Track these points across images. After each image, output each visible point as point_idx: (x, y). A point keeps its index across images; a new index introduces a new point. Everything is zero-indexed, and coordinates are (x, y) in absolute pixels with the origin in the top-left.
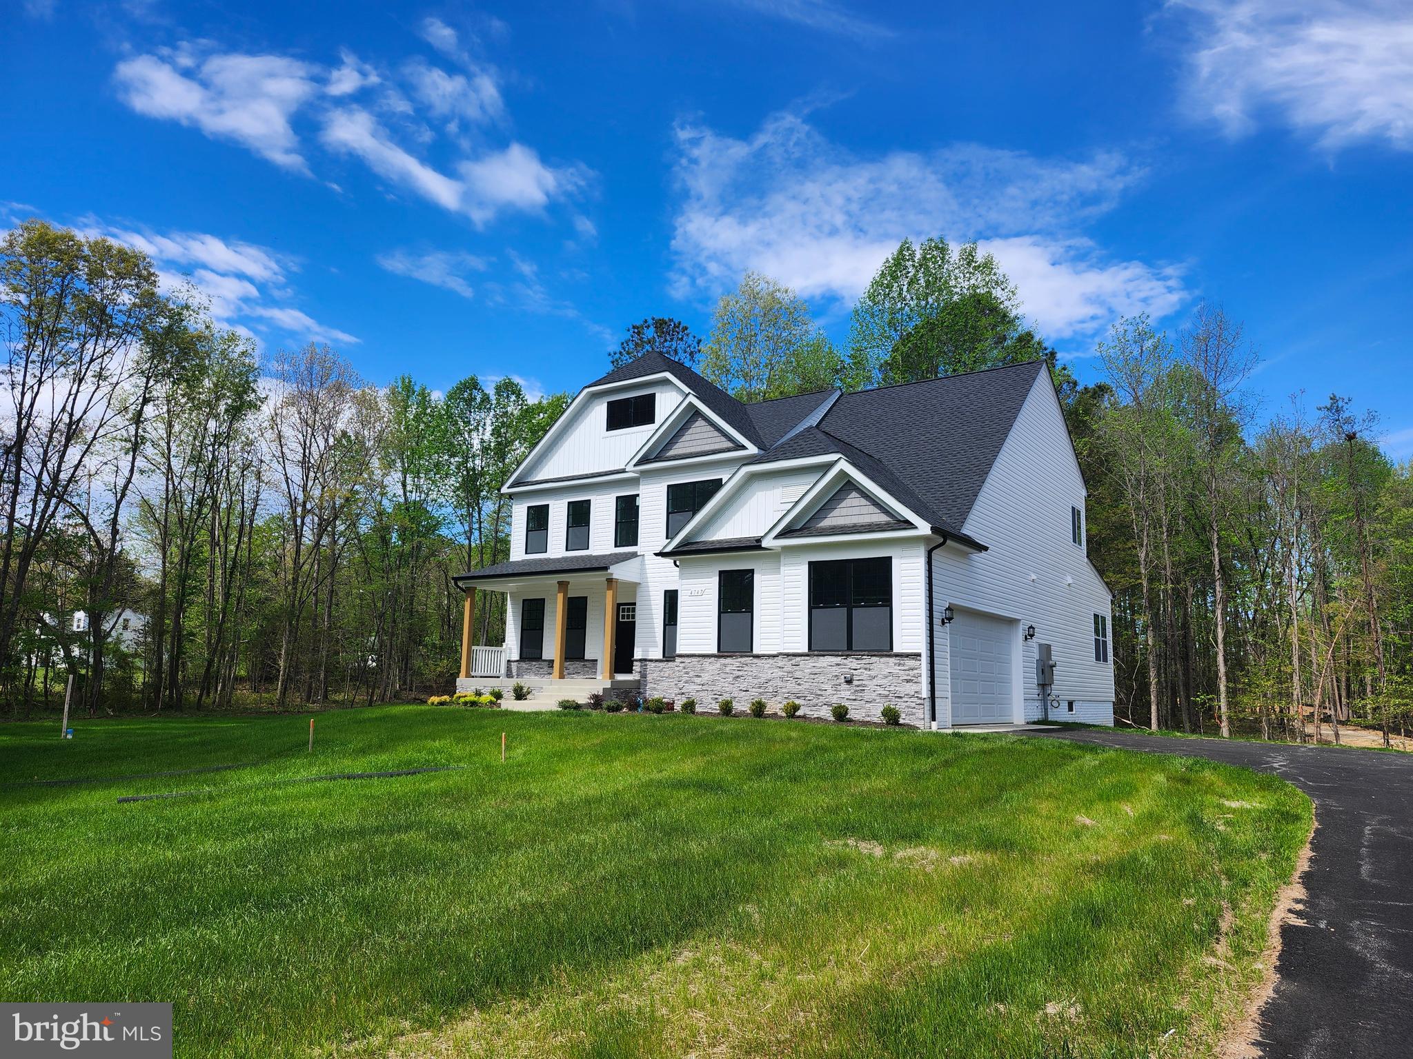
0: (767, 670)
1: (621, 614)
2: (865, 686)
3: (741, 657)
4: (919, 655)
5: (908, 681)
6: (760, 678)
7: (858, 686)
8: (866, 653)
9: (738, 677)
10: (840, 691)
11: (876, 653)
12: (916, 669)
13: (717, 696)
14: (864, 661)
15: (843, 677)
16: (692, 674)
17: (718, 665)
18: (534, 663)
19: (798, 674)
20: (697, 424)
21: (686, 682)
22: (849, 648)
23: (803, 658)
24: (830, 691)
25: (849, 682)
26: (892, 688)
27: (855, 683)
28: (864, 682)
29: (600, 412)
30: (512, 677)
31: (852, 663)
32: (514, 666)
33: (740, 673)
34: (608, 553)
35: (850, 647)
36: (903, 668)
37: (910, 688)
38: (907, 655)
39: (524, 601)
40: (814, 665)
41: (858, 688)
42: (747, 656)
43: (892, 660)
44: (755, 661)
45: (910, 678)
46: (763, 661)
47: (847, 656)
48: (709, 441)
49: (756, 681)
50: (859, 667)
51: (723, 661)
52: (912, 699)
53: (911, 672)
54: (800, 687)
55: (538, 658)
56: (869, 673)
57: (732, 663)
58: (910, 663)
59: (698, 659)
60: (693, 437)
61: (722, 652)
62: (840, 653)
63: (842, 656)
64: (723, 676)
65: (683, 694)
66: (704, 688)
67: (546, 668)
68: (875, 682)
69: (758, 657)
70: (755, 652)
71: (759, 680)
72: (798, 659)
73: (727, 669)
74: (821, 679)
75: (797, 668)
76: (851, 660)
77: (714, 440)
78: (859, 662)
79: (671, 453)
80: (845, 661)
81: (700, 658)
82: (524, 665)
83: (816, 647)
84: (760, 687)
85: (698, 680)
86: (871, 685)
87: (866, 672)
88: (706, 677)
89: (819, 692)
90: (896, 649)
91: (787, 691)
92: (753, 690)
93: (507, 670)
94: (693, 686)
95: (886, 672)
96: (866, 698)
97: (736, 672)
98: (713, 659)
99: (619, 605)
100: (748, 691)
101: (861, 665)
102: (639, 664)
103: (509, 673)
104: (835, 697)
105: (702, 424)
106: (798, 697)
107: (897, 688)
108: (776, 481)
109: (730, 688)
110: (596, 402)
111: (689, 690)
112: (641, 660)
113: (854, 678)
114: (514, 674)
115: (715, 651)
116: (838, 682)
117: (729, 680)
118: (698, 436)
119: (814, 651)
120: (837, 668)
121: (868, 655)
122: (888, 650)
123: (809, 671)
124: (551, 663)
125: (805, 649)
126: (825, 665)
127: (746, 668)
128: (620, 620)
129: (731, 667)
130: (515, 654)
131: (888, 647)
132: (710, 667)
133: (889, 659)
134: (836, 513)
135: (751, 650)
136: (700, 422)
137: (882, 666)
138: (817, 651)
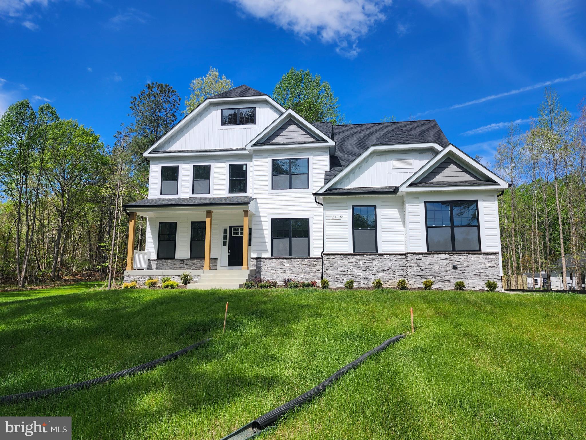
0: (388, 262)
1: (233, 232)
2: (465, 270)
3: (370, 255)
4: (498, 253)
5: (492, 267)
7: (461, 270)
8: (466, 252)
9: (368, 266)
10: (449, 273)
11: (472, 252)
12: (496, 261)
13: (354, 278)
14: (464, 257)
15: (451, 266)
16: (336, 265)
17: (354, 260)
18: (169, 261)
19: (421, 264)
20: (291, 126)
21: (332, 270)
23: (424, 255)
24: (443, 273)
25: (455, 268)
26: (483, 271)
27: (458, 269)
28: (464, 268)
29: (216, 115)
31: (456, 258)
32: (154, 264)
33: (370, 264)
34: (224, 196)
35: (454, 249)
36: (488, 260)
37: (493, 271)
38: (491, 254)
39: (160, 223)
40: (431, 259)
41: (461, 272)
42: (374, 255)
43: (481, 256)
44: (380, 257)
45: (493, 265)
46: (385, 257)
47: (453, 254)
48: (299, 136)
49: (381, 269)
50: (461, 260)
51: (357, 257)
52: (495, 277)
53: (493, 262)
54: (422, 271)
55: (173, 257)
56: (467, 263)
57: (363, 259)
58: (493, 257)
59: (340, 256)
60: (288, 133)
61: (356, 252)
62: (449, 252)
63: (450, 254)
64: (358, 266)
65: (330, 277)
66: (344, 273)
67: (178, 264)
68: (471, 268)
69: (381, 255)
70: (380, 251)
71: (383, 268)
72: (421, 256)
73: (361, 262)
74: (437, 266)
75: (420, 261)
76: (456, 256)
77: (302, 136)
78: (461, 257)
79: (274, 141)
80: (452, 257)
81: (341, 256)
82: (160, 262)
83: (431, 250)
84: (383, 272)
85: (341, 269)
86: (469, 270)
87: (465, 263)
88: (346, 267)
89: (436, 275)
90: (483, 250)
91: (414, 274)
92: (380, 274)
93: (148, 266)
94: (337, 272)
95: (478, 262)
96: (467, 277)
97: (367, 264)
98: (350, 256)
99: (230, 227)
100: (376, 274)
101: (462, 259)
102: (255, 261)
103: (149, 268)
104: (446, 277)
105: (295, 126)
106: (422, 278)
107: (485, 271)
108: (388, 156)
109: (363, 273)
110: (213, 108)
111: (334, 275)
112: (256, 258)
113: (458, 266)
114: (153, 268)
115: (352, 252)
116: (448, 268)
117: (362, 268)
118: (291, 133)
119: (431, 251)
120: (447, 261)
121: (467, 254)
122: (478, 251)
123: (428, 262)
124: (182, 261)
125: (425, 250)
126: (439, 259)
127: (374, 261)
128: (232, 236)
129: (363, 261)
130: (154, 256)
131: (478, 249)
132: (348, 261)
133: (479, 255)
134: (441, 175)
135: (377, 251)
136: (293, 126)
137: (475, 259)
138: (433, 251)
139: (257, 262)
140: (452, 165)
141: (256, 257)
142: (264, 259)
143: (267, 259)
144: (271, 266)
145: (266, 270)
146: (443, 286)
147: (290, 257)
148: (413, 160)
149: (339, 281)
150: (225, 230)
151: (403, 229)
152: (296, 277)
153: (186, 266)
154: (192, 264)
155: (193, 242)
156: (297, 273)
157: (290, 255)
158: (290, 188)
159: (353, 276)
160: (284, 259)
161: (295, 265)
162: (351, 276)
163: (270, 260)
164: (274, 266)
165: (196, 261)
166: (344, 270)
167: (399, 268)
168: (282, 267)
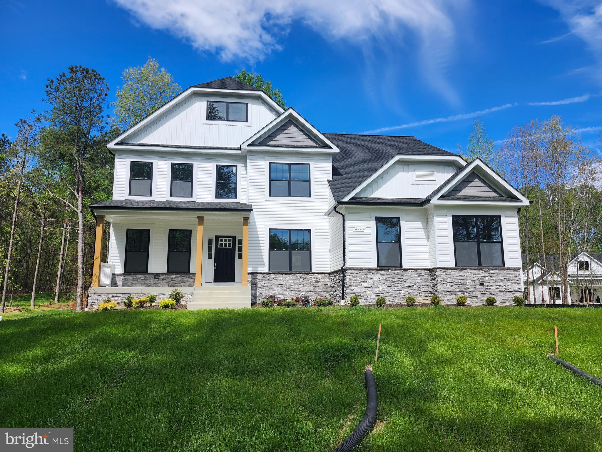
0: (413, 278)
1: (219, 243)
2: (491, 286)
3: (395, 270)
4: (519, 269)
5: (515, 283)
6: (408, 282)
7: (487, 286)
8: (491, 268)
9: (393, 282)
10: (477, 289)
12: (518, 276)
13: (378, 294)
14: (489, 272)
15: (478, 281)
16: (359, 280)
17: (379, 275)
18: (140, 276)
19: (450, 280)
20: (290, 128)
21: (355, 286)
22: (480, 266)
23: (453, 270)
24: (471, 289)
25: (482, 284)
26: (507, 287)
27: (485, 284)
28: (490, 284)
29: (200, 107)
30: (117, 286)
31: (482, 273)
32: (119, 280)
33: (395, 280)
35: (480, 264)
36: (511, 276)
37: (515, 287)
38: (513, 269)
39: (128, 230)
40: (460, 274)
41: (487, 288)
42: (399, 270)
43: (505, 272)
44: (405, 272)
45: (516, 281)
46: (410, 273)
47: (480, 269)
48: (300, 140)
49: (406, 285)
50: (487, 275)
51: (381, 272)
52: (517, 293)
53: (515, 278)
54: (451, 287)
55: (144, 271)
56: (493, 279)
57: (388, 274)
58: (515, 273)
60: (288, 135)
61: (381, 267)
62: (476, 268)
64: (383, 282)
65: (354, 293)
66: (369, 289)
67: (152, 280)
68: (497, 284)
69: (406, 270)
70: (404, 266)
71: (408, 284)
72: (450, 271)
73: (386, 278)
74: (466, 282)
75: (449, 276)
76: (482, 271)
77: (303, 140)
78: (487, 273)
79: (271, 143)
80: (478, 272)
81: (365, 271)
82: (129, 277)
84: (409, 288)
85: (365, 285)
86: (494, 285)
87: (491, 278)
88: (370, 283)
89: (465, 290)
90: (507, 265)
91: (444, 290)
92: (405, 290)
93: (112, 282)
94: (361, 288)
95: (502, 278)
96: (493, 293)
97: (392, 279)
98: (375, 271)
99: (217, 237)
100: (401, 291)
101: (489, 275)
102: (250, 276)
103: (114, 284)
104: (474, 293)
105: (295, 128)
106: (451, 294)
107: (509, 287)
108: (411, 167)
109: (388, 289)
110: (196, 99)
111: (358, 291)
112: (252, 273)
113: (485, 282)
114: (118, 284)
115: (376, 266)
116: (475, 284)
117: (387, 284)
118: (291, 136)
119: (459, 266)
120: (474, 276)
121: (492, 269)
122: (502, 267)
123: (457, 278)
124: (157, 276)
125: (453, 265)
126: (467, 274)
127: (399, 277)
128: (219, 247)
129: (388, 276)
130: (119, 269)
131: (501, 265)
132: (373, 276)
133: (503, 271)
134: (467, 189)
135: (401, 266)
136: (292, 128)
137: (499, 274)
138: (461, 266)
139: (252, 277)
140: (476, 180)
141: (251, 271)
142: (260, 273)
143: (264, 273)
144: (269, 282)
145: (263, 287)
146: (471, 302)
147: (291, 272)
148: (435, 172)
149: (363, 298)
150: (210, 241)
151: (427, 243)
152: (296, 294)
153: (162, 282)
154: (169, 280)
155: (170, 253)
156: (299, 290)
157: (290, 270)
158: (290, 195)
159: (378, 292)
160: (284, 274)
161: (295, 281)
162: (376, 292)
163: (267, 276)
164: (272, 282)
165: (174, 276)
166: (368, 286)
167: (424, 283)
168: (281, 283)
